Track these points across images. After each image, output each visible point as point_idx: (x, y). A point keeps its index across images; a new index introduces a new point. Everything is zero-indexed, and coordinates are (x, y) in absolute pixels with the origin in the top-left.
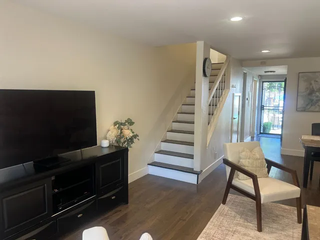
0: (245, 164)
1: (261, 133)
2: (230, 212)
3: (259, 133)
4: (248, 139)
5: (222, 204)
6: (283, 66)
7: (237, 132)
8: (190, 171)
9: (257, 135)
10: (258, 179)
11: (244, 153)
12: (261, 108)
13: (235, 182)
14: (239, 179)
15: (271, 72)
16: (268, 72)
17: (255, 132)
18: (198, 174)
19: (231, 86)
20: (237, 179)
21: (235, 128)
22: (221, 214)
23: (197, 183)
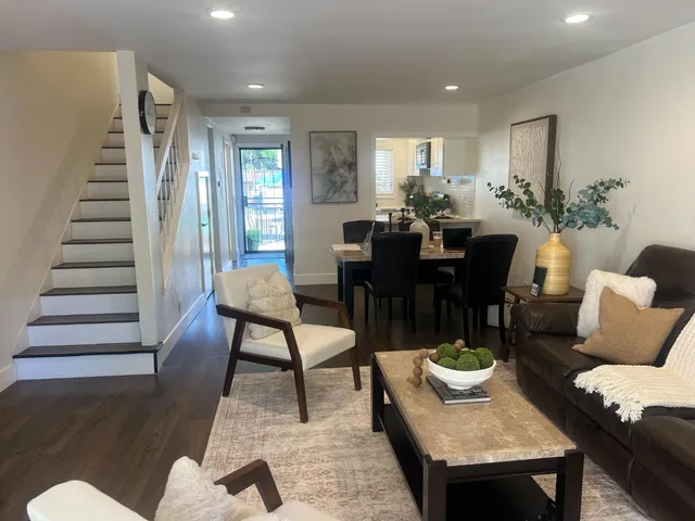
0: (261, 308)
1: (246, 252)
2: (243, 407)
3: (243, 252)
4: (227, 265)
5: (222, 398)
6: (277, 119)
7: (210, 255)
8: (135, 349)
9: (241, 256)
10: (294, 329)
11: (257, 288)
12: (243, 201)
13: (247, 346)
14: (254, 339)
15: (257, 128)
16: (252, 128)
17: (237, 250)
18: (154, 351)
19: (191, 155)
20: (251, 340)
21: (206, 249)
22: (227, 416)
23: (156, 371)
